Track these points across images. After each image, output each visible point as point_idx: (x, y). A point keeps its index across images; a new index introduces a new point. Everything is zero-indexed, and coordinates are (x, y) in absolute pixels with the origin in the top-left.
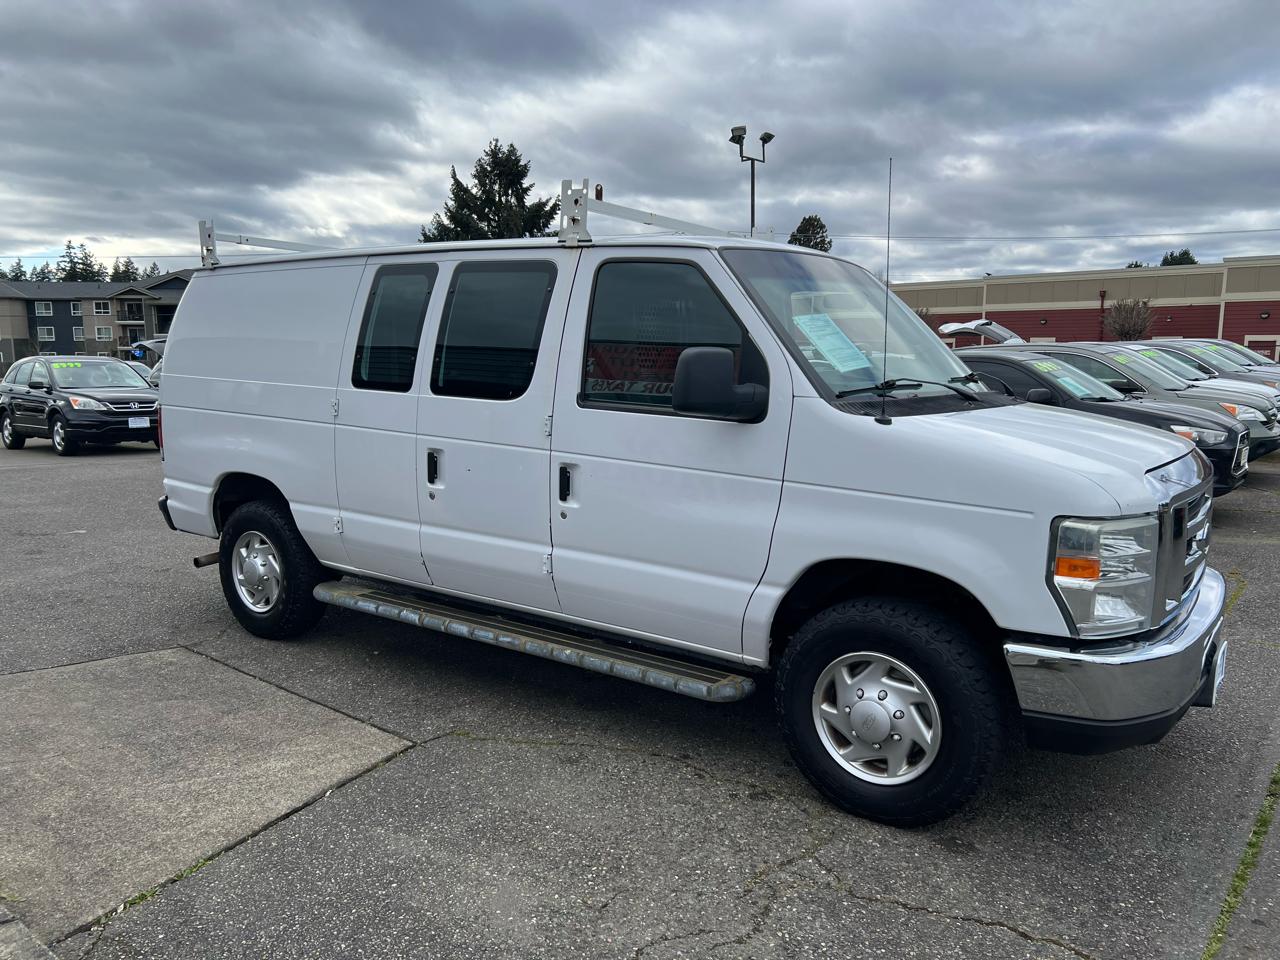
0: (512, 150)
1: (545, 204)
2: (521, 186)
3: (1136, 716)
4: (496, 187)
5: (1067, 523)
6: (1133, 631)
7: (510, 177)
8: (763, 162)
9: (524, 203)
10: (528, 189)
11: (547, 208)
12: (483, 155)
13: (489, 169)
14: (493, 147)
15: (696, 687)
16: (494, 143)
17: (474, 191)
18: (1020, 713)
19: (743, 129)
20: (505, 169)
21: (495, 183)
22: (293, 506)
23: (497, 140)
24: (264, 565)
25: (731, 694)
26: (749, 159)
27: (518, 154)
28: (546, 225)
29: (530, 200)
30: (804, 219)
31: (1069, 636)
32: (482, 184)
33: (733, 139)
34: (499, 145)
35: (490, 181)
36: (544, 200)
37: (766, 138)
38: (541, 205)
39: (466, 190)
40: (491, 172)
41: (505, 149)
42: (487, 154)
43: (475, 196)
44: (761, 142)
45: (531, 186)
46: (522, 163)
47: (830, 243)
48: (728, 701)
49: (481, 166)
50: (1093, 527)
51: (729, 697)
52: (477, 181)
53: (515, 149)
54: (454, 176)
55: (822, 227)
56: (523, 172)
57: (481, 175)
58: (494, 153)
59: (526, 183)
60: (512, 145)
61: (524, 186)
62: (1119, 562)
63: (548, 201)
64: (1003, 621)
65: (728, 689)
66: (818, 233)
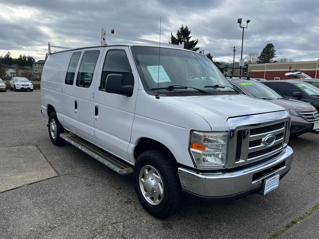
0: (187, 28)
1: (194, 41)
2: (188, 37)
3: (219, 196)
4: (182, 37)
5: (195, 132)
6: (222, 168)
7: (185, 35)
8: (247, 28)
9: (189, 41)
10: (190, 37)
11: (195, 42)
12: (179, 29)
13: (180, 32)
14: (182, 27)
15: (117, 170)
16: (182, 26)
17: (176, 38)
18: (182, 190)
19: (241, 19)
20: (185, 33)
21: (182, 36)
22: (57, 113)
23: (183, 25)
24: (54, 127)
25: (125, 173)
26: (242, 27)
27: (188, 28)
28: (194, 47)
29: (190, 40)
30: (268, 44)
31: (194, 168)
32: (178, 36)
33: (238, 22)
34: (183, 26)
35: (181, 36)
36: (194, 40)
37: (248, 21)
38: (193, 42)
39: (174, 38)
40: (181, 33)
41: (185, 27)
42: (180, 29)
43: (176, 40)
44: (247, 22)
45: (191, 37)
46: (189, 31)
47: (275, 51)
48: (124, 175)
49: (179, 32)
50: (201, 134)
51: (125, 174)
52: (177, 36)
53: (187, 27)
54: (172, 34)
55: (273, 46)
56: (189, 33)
57: (179, 34)
58: (182, 28)
59: (190, 36)
60: (187, 26)
61: (189, 37)
62: (216, 146)
63: (195, 41)
64: (179, 161)
65: (125, 171)
66: (272, 48)
